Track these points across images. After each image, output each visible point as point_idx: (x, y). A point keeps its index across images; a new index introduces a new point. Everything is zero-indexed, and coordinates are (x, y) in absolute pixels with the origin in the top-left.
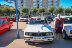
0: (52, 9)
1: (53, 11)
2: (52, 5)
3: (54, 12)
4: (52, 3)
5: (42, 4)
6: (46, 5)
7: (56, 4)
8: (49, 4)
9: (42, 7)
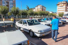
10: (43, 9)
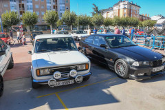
0: (53, 17)
1: (55, 21)
2: (55, 7)
3: (58, 23)
4: (54, 4)
5: (31, 4)
6: (42, 7)
7: (64, 5)
8: (48, 5)
9: (32, 11)
10: (130, 10)
